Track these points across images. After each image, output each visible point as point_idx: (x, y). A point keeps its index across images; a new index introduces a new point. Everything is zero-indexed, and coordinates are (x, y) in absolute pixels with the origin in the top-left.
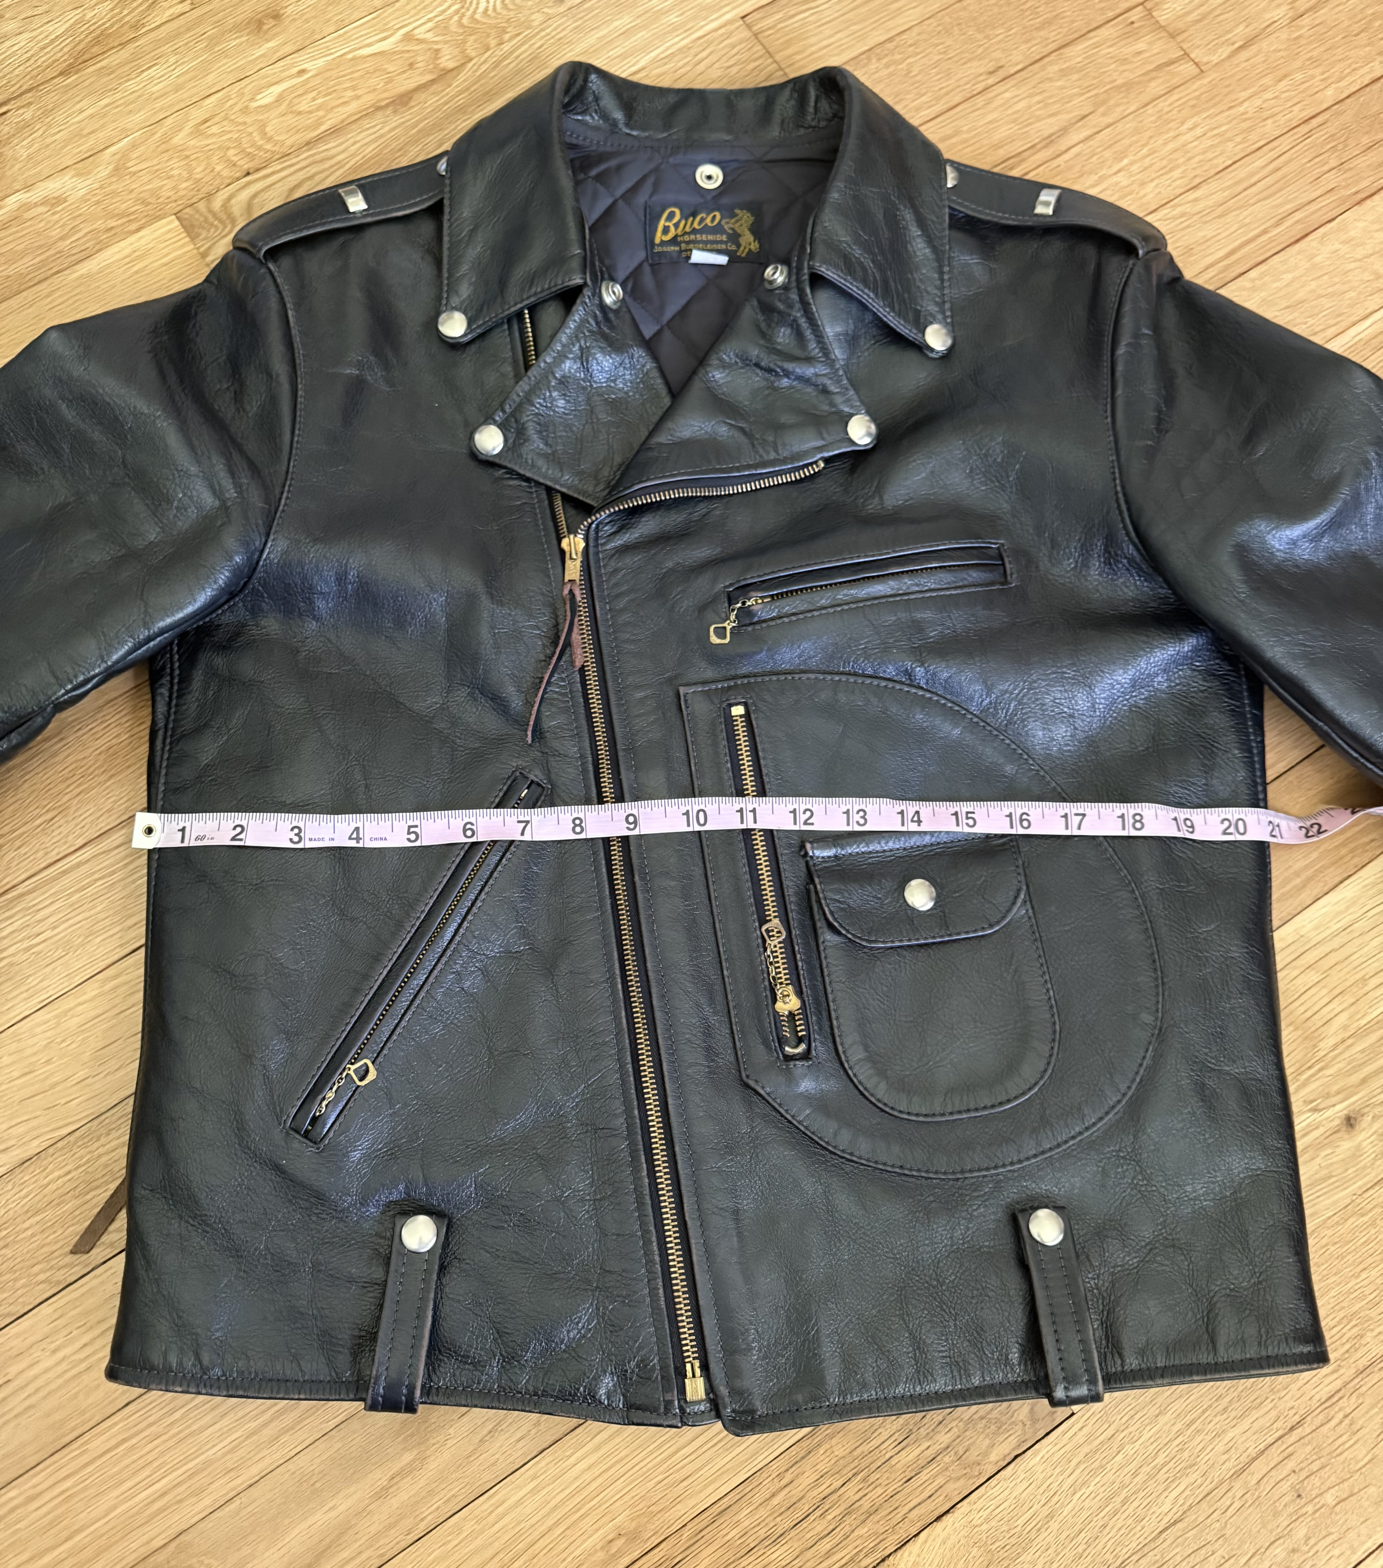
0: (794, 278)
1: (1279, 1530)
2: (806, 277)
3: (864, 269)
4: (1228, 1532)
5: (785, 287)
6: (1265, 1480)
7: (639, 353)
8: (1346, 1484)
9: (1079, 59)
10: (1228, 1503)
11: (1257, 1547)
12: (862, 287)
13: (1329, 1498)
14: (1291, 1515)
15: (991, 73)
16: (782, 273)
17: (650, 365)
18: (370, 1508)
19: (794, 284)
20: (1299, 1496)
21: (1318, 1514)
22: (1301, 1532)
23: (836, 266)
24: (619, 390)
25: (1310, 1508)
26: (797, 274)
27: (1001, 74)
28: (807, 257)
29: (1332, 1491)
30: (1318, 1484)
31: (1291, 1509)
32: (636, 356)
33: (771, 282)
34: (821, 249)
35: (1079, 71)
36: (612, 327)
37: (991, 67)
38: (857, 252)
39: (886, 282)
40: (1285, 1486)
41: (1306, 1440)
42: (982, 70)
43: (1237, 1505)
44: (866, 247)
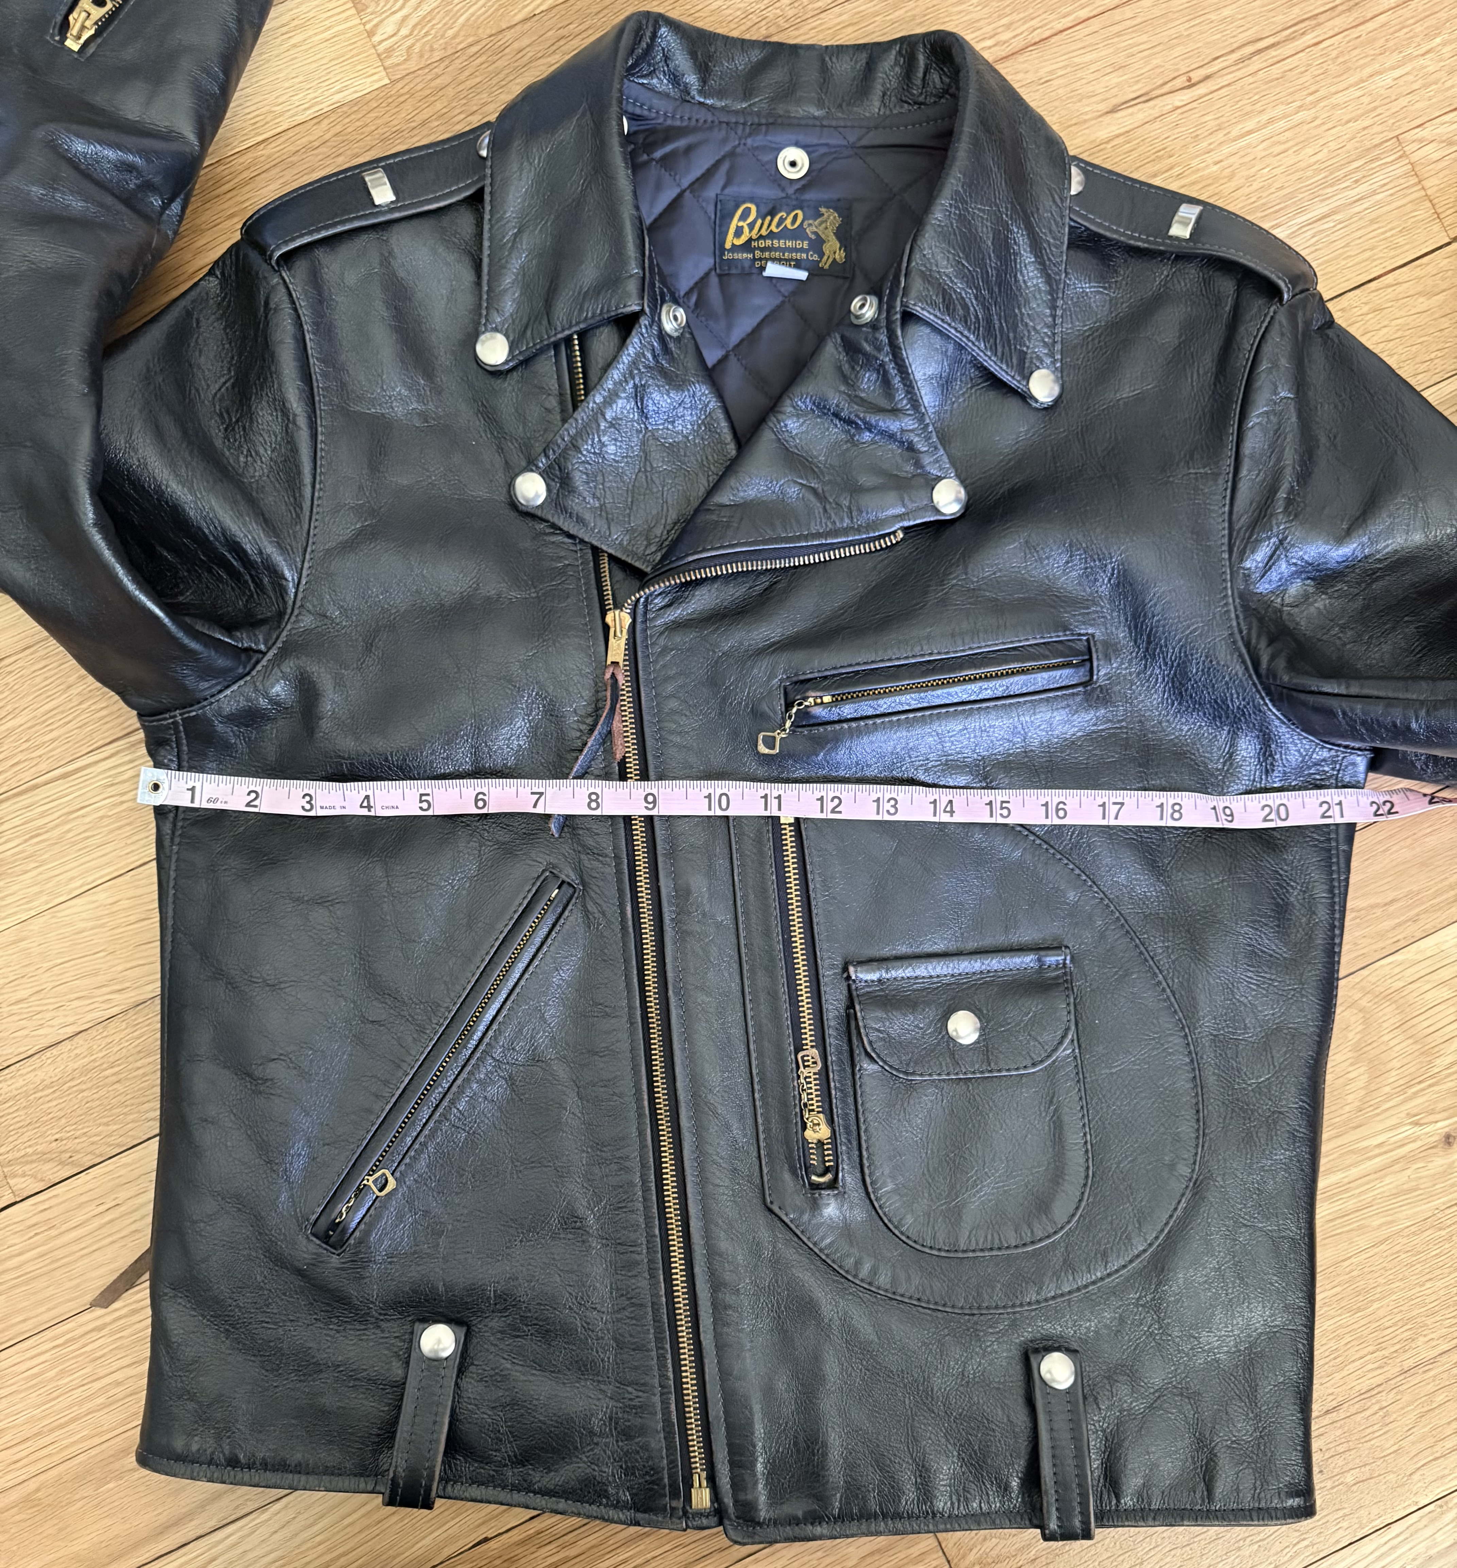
0: (884, 315)
2: (898, 316)
3: (965, 307)
5: (874, 325)
7: (702, 391)
12: (961, 328)
16: (871, 305)
17: (713, 404)
19: (883, 323)
23: (933, 304)
24: (677, 433)
26: (888, 312)
28: (901, 293)
32: (698, 394)
33: (858, 317)
34: (917, 285)
36: (672, 360)
38: (959, 286)
39: (989, 321)
44: (970, 281)
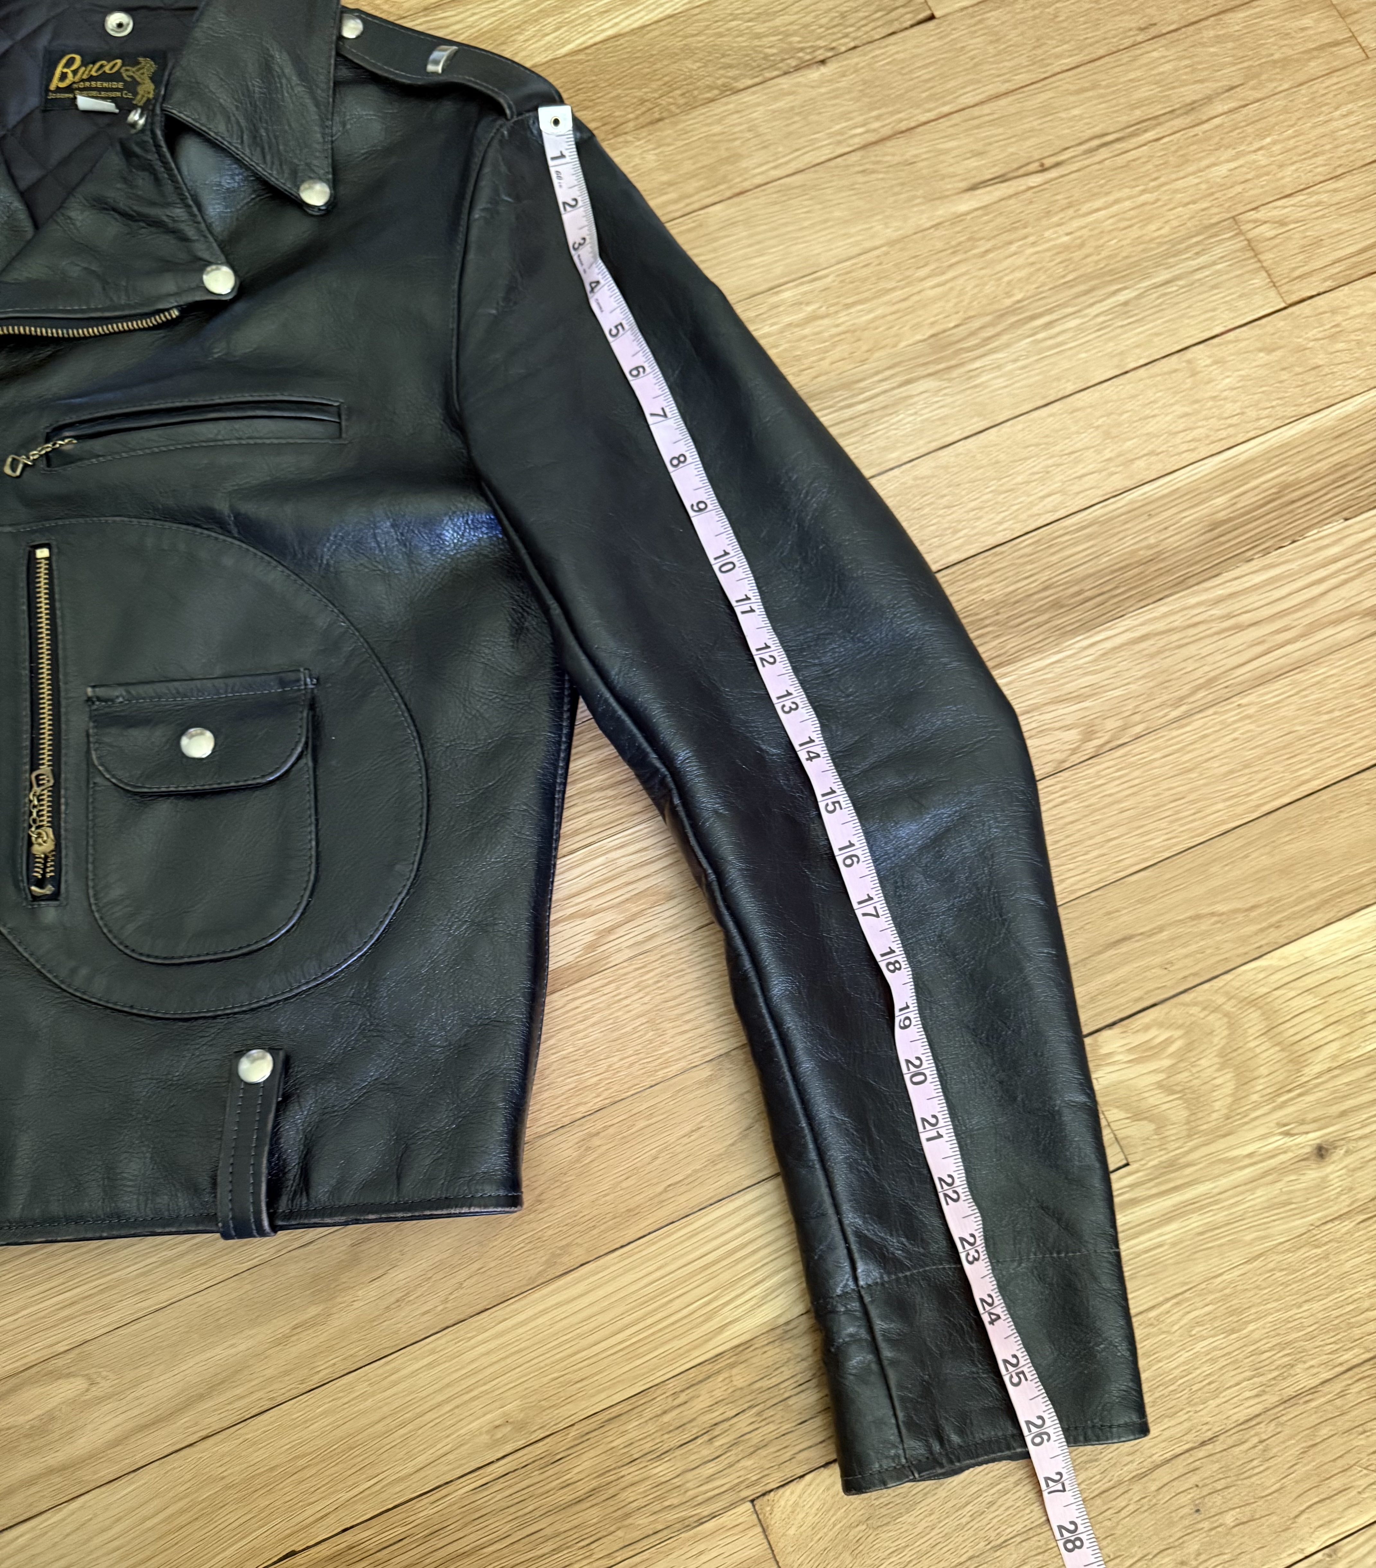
1: (1171, 1540)
4: (1119, 1532)
6: (1165, 1489)
8: (1248, 1508)
9: (1237, 28)
10: (1123, 1504)
11: (1145, 1552)
13: (1229, 1519)
14: (1186, 1527)
15: (1141, 29)
18: (270, 1351)
20: (1198, 1511)
21: (1213, 1532)
22: (1193, 1546)
25: (1206, 1525)
27: (1153, 31)
29: (1232, 1512)
30: (1218, 1504)
31: (1186, 1522)
35: (1234, 41)
37: (1142, 23)
40: (1184, 1499)
41: (1214, 1458)
42: (1133, 25)
43: (1132, 1508)
